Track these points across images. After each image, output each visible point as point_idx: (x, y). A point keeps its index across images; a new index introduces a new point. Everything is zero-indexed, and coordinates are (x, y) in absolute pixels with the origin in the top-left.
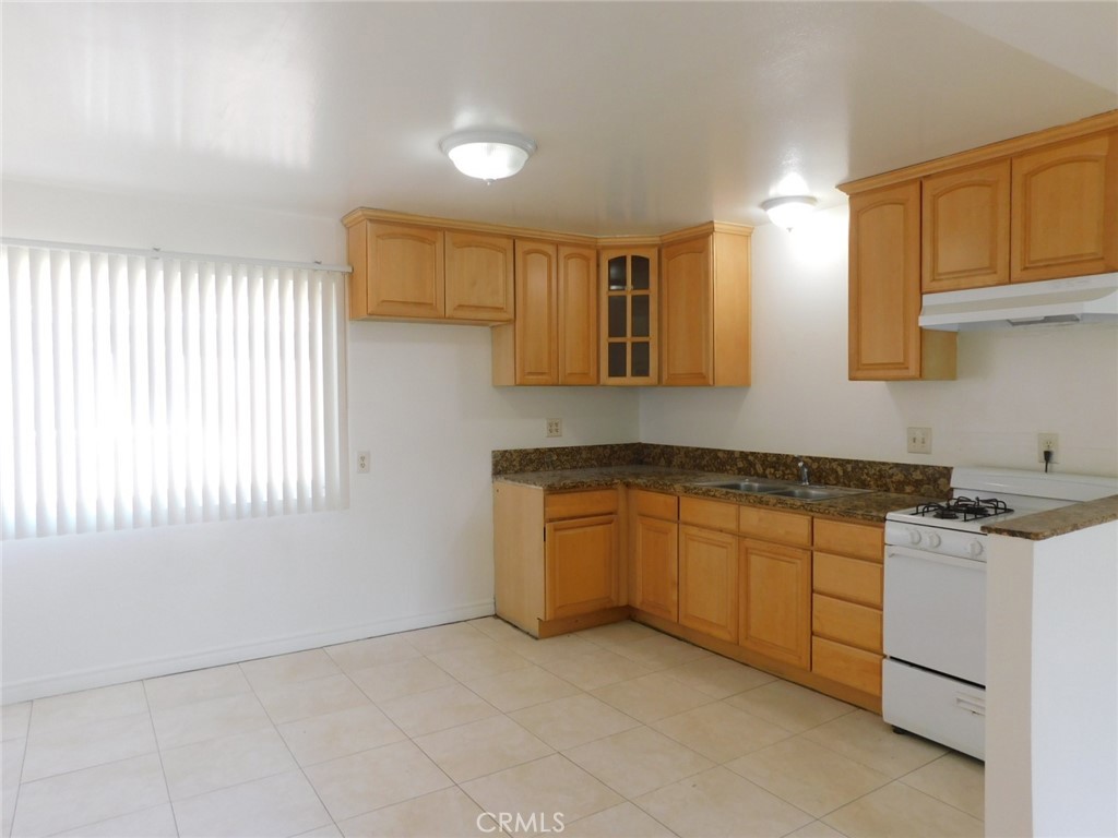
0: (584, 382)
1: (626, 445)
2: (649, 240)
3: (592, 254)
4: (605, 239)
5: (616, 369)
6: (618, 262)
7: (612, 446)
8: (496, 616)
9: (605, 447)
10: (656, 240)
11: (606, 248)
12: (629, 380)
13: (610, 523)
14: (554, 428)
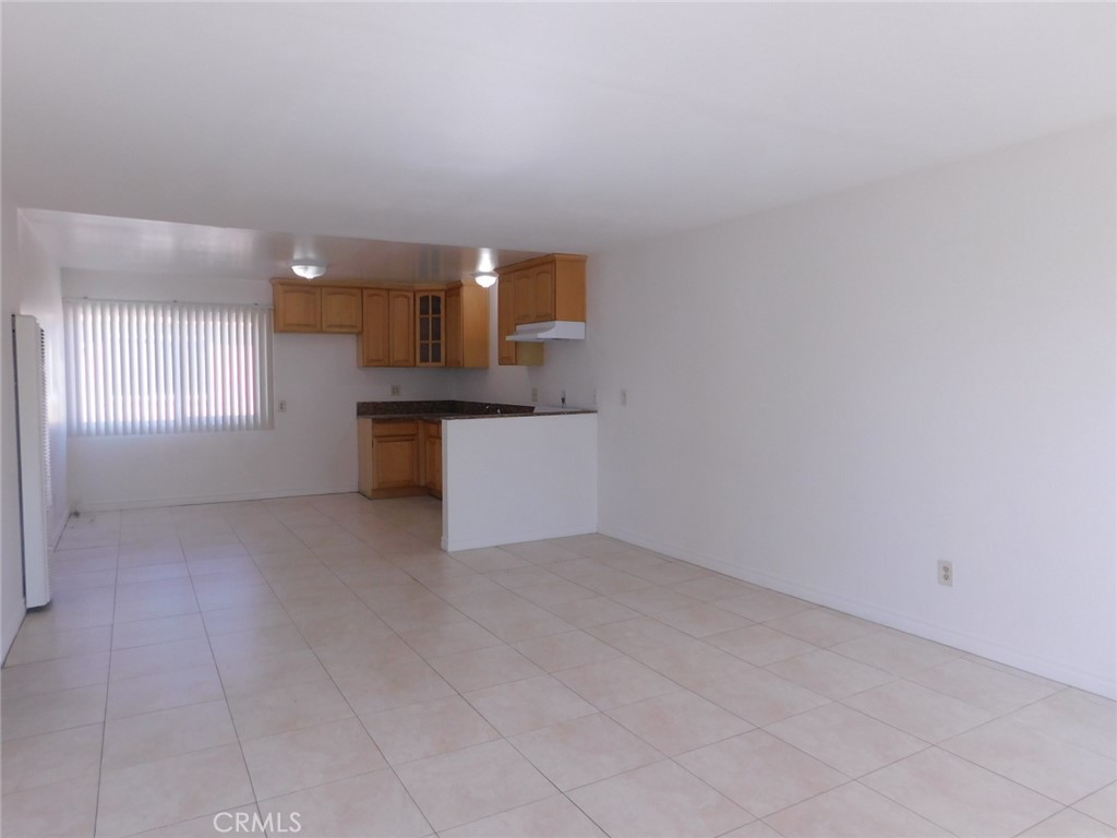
0: (407, 364)
1: (444, 402)
2: (441, 287)
3: (411, 295)
4: (418, 286)
5: (424, 359)
6: (424, 300)
7: (434, 402)
8: (359, 492)
9: (429, 402)
10: (444, 287)
11: (419, 291)
12: (430, 364)
13: (413, 440)
14: (395, 390)
